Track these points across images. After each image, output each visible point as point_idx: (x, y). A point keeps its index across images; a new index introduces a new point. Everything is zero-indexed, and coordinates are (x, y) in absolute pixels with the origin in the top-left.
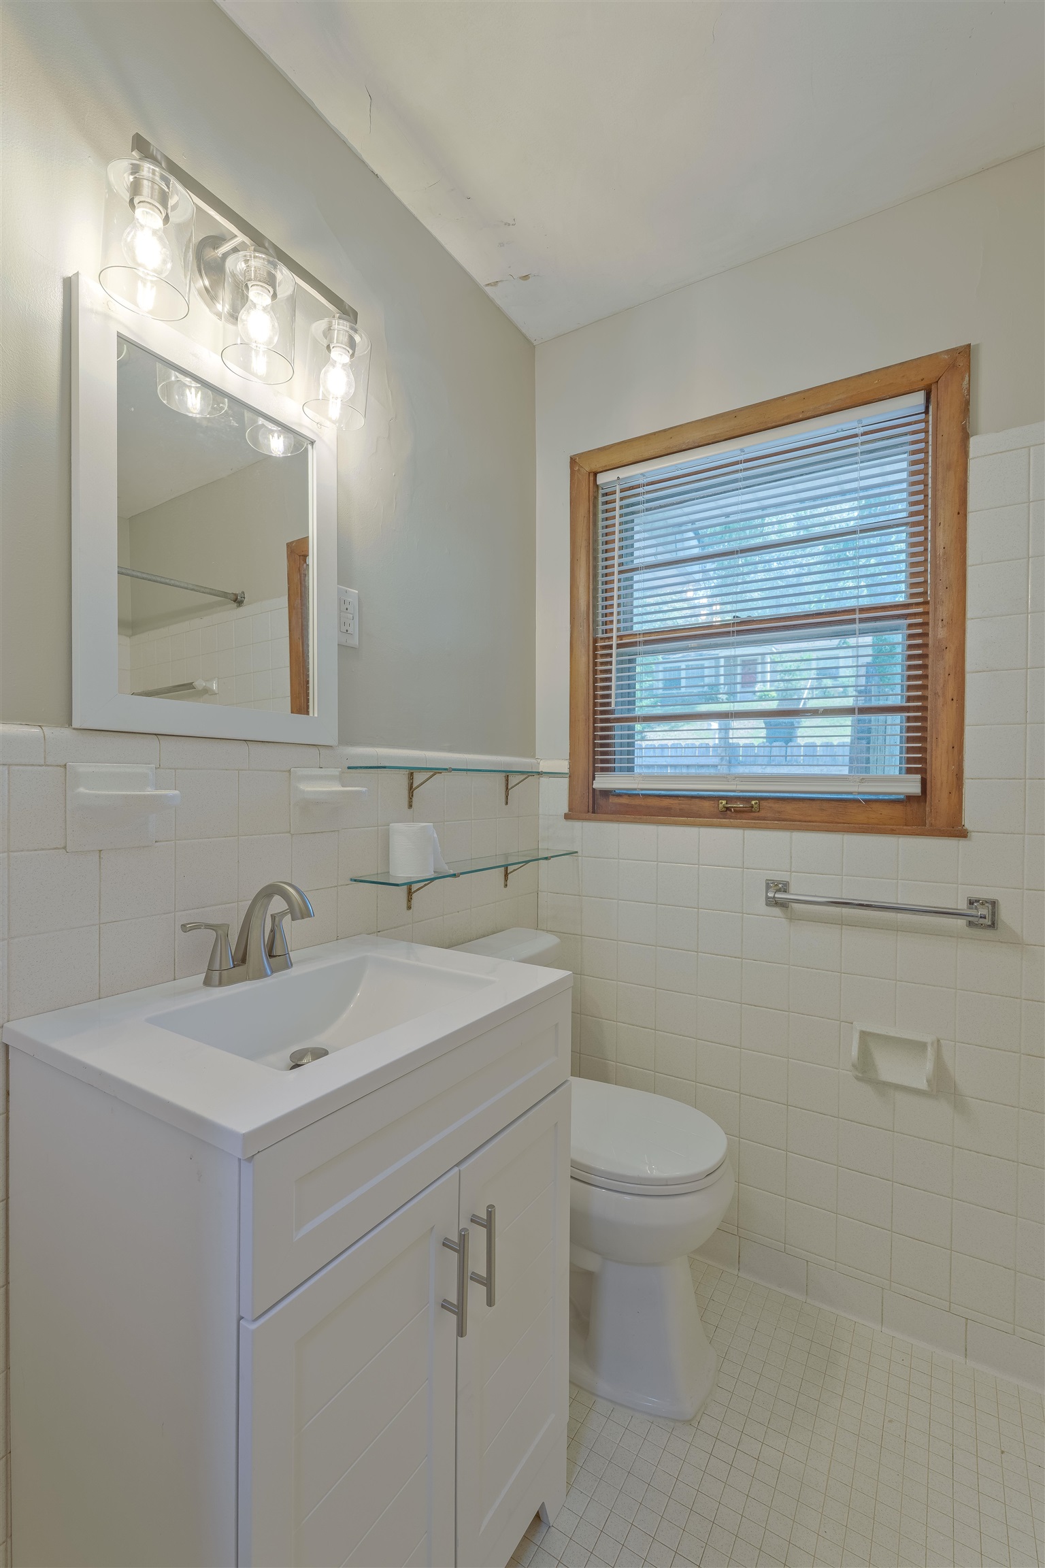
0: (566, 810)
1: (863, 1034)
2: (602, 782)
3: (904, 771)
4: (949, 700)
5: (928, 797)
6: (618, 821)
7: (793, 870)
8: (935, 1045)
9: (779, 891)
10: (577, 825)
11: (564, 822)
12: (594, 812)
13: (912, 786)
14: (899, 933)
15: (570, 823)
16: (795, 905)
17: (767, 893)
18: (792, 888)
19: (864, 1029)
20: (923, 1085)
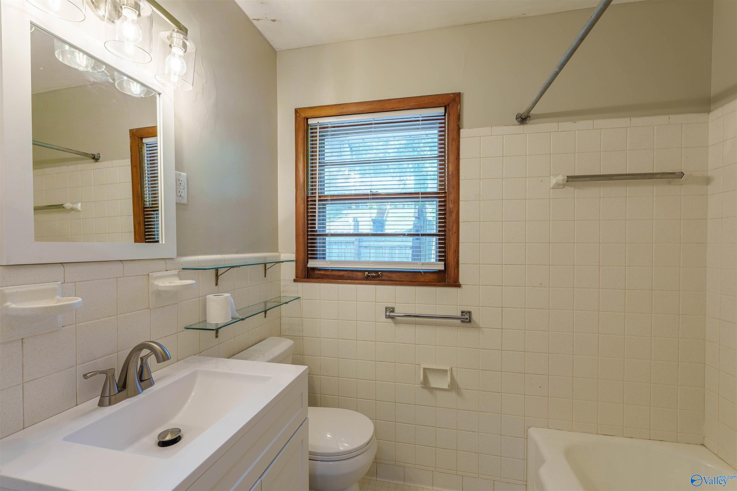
0: (294, 278)
1: (424, 369)
2: (312, 264)
3: (438, 260)
4: (454, 233)
5: (447, 271)
6: (320, 282)
7: (396, 303)
8: (451, 370)
9: (391, 312)
10: (300, 284)
11: (293, 283)
12: (308, 278)
13: (441, 266)
14: (437, 326)
15: (296, 284)
16: (397, 318)
17: (386, 313)
18: (396, 311)
19: (425, 367)
20: (446, 387)
